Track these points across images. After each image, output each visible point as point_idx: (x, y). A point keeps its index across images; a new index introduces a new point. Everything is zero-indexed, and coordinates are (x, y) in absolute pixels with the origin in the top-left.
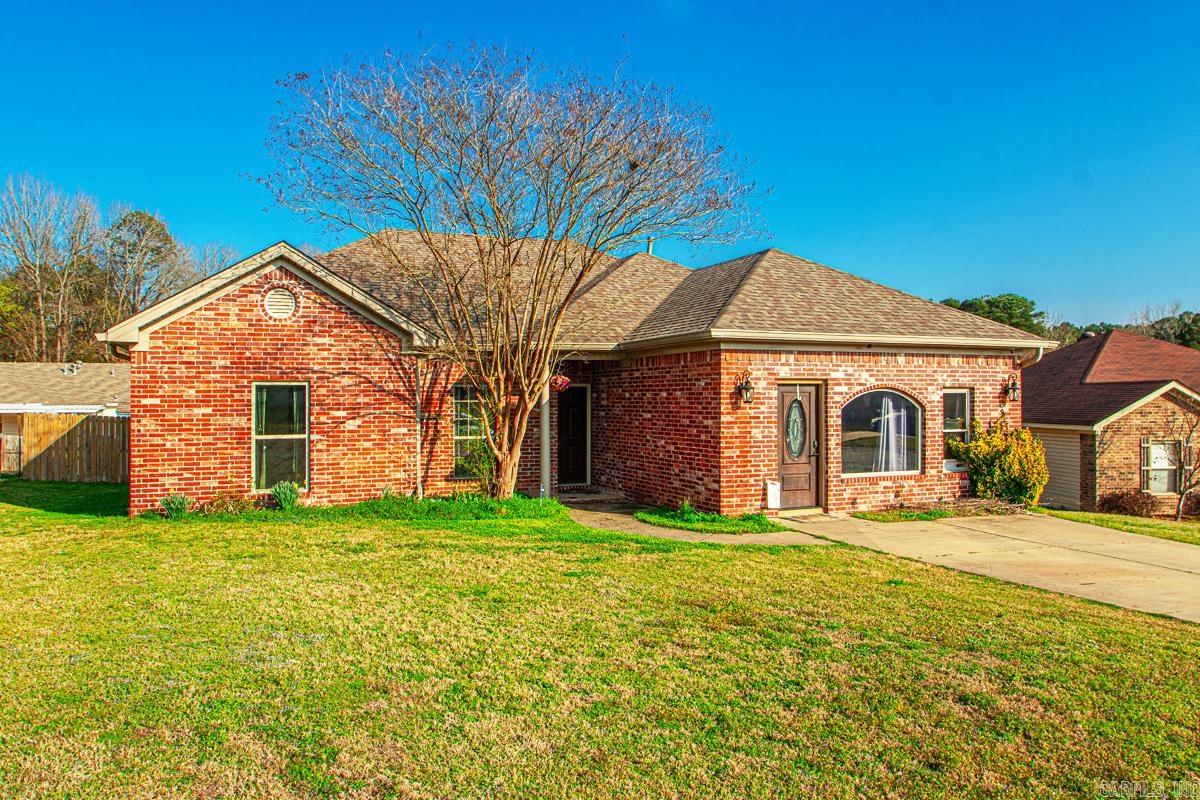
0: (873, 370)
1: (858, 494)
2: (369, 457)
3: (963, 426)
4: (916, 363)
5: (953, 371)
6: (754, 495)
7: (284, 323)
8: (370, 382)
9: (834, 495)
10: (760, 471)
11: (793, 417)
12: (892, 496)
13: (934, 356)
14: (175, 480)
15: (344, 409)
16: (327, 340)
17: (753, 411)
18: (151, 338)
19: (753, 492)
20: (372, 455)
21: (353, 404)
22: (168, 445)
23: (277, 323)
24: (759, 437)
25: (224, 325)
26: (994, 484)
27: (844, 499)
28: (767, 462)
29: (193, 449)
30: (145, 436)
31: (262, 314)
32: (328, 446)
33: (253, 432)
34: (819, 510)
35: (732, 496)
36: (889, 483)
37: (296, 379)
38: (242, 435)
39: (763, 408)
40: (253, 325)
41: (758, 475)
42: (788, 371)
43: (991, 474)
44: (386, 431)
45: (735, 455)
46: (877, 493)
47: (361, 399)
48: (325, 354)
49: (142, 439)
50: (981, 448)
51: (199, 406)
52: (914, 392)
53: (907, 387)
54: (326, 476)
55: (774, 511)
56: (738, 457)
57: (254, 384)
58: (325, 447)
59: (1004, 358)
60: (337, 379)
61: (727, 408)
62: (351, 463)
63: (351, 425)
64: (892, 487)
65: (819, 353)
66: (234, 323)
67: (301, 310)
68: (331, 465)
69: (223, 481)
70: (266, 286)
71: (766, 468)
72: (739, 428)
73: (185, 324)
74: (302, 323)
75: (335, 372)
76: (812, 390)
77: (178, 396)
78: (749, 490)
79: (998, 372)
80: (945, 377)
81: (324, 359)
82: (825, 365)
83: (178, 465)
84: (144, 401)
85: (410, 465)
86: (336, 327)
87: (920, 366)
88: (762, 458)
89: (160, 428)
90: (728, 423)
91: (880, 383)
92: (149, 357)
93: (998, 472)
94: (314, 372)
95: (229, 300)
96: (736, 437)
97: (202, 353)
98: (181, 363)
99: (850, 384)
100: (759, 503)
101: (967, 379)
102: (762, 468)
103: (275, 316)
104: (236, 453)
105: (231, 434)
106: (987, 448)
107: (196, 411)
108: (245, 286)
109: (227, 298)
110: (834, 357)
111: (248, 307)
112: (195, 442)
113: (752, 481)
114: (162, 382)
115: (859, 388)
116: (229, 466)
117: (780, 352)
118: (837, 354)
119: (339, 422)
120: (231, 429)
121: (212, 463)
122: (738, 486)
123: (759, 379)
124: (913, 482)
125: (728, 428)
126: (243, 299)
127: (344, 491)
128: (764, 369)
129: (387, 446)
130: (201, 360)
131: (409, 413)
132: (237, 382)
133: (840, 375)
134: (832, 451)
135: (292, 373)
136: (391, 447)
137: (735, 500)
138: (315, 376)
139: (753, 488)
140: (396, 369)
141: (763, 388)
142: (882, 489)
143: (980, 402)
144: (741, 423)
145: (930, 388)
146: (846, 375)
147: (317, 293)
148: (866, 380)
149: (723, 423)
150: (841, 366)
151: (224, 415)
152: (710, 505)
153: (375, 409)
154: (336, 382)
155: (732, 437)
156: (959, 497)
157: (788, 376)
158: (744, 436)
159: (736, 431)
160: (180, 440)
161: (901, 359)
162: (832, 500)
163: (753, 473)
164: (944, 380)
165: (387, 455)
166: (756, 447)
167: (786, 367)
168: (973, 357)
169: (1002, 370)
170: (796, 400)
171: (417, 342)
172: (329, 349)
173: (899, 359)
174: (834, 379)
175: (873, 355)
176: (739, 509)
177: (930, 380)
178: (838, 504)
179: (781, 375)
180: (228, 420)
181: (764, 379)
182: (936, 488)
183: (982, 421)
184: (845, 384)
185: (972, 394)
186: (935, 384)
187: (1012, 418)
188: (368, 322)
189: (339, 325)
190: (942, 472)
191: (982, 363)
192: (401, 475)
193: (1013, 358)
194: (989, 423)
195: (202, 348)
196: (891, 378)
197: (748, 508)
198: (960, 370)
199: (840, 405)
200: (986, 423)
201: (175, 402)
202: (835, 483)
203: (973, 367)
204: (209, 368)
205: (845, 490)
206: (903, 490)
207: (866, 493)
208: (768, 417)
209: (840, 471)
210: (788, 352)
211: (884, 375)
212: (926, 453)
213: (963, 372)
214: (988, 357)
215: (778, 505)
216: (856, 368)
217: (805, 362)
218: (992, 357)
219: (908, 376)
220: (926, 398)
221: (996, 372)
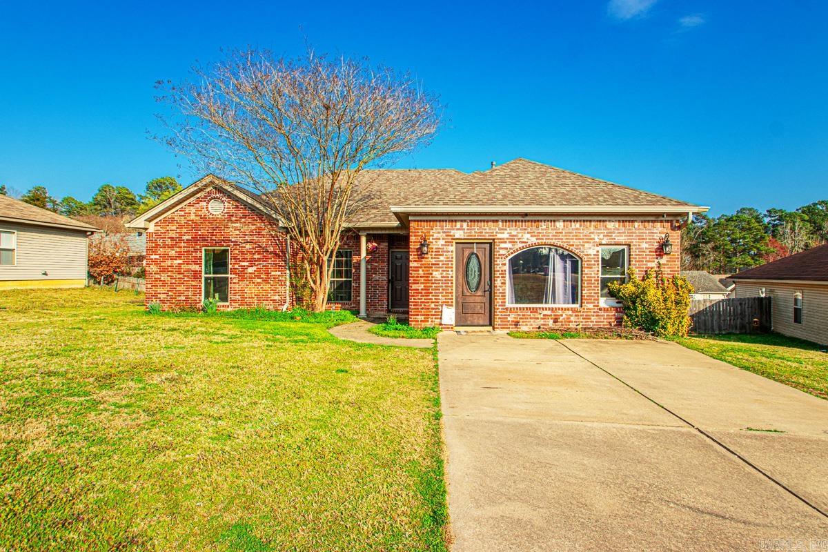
0: (534, 232)
1: (521, 318)
2: (260, 287)
3: (623, 273)
4: (573, 227)
5: (610, 233)
6: (434, 315)
7: (217, 216)
8: (261, 247)
9: (499, 318)
10: (439, 299)
11: (471, 265)
12: (551, 322)
13: (590, 221)
14: (165, 296)
15: (247, 262)
16: (238, 225)
17: (434, 260)
18: (155, 226)
19: (433, 313)
21: (251, 259)
22: (162, 279)
23: (214, 216)
24: (439, 277)
25: (188, 218)
26: (637, 317)
27: (508, 322)
28: (444, 294)
29: (174, 281)
30: (152, 273)
31: (207, 212)
32: (239, 281)
33: (203, 273)
34: (490, 328)
35: (418, 315)
36: (549, 313)
37: (222, 246)
38: (196, 275)
39: (442, 258)
40: (202, 218)
41: (438, 302)
42: (462, 234)
43: (635, 309)
44: (269, 273)
45: (420, 288)
46: (538, 318)
47: (256, 256)
48: (238, 232)
49: (151, 275)
50: (630, 288)
51: (176, 259)
52: (571, 247)
53: (565, 244)
54: (237, 297)
56: (422, 289)
57: (203, 248)
58: (237, 281)
59: (661, 221)
60: (244, 245)
61: (414, 258)
62: (251, 290)
63: (250, 270)
64: (551, 315)
65: (488, 221)
66: (193, 217)
67: (226, 210)
68: (240, 291)
69: (187, 297)
70: (209, 198)
71: (444, 298)
72: (423, 271)
73: (170, 218)
74: (226, 217)
75: (243, 241)
76: (487, 246)
77: (167, 254)
78: (430, 312)
79: (656, 233)
80: (601, 236)
81: (236, 235)
82: (493, 229)
83: (167, 289)
84: (152, 257)
85: (281, 292)
86: (243, 218)
87: (577, 229)
88: (441, 291)
89: (159, 270)
90: (414, 267)
91: (540, 241)
92: (154, 235)
93: (640, 308)
94: (232, 242)
96: (421, 277)
97: (178, 233)
98: (168, 238)
99: (514, 242)
100: (439, 320)
101: (624, 238)
102: (440, 297)
103: (214, 213)
104: (194, 283)
105: (191, 274)
106: (633, 289)
107: (175, 262)
108: (198, 198)
109: (190, 205)
110: (500, 223)
111: (200, 209)
112: (174, 277)
113: (433, 305)
114: (160, 248)
115: (521, 245)
116: (190, 290)
117: (456, 221)
118: (502, 221)
119: (244, 268)
120: (192, 271)
121: (182, 288)
122: (422, 309)
123: (439, 239)
124: (570, 312)
125: (415, 271)
126: (197, 205)
127: (247, 305)
128: (443, 233)
129: (270, 282)
130: (178, 236)
131: (282, 264)
132: (194, 247)
133: (505, 235)
134: (498, 288)
135: (221, 242)
136: (272, 282)
137: (420, 318)
138: (232, 244)
139: (434, 311)
140: (274, 240)
141: (442, 245)
142: (542, 316)
143: (636, 255)
144: (424, 267)
145: (586, 245)
146: (510, 236)
147: (233, 200)
148: (528, 239)
149: (411, 267)
150: (506, 230)
151: (188, 264)
152: (404, 321)
153: (263, 261)
154: (243, 247)
155: (418, 277)
156: (615, 325)
157: (462, 237)
158: (427, 276)
159: (421, 272)
160: (168, 276)
161: (560, 225)
162: (497, 322)
163: (434, 300)
164: (600, 239)
165: (270, 286)
166: (436, 283)
167: (460, 231)
168: (629, 221)
169: (659, 230)
170: (473, 253)
171: (281, 224)
172: (240, 230)
173: (558, 224)
174: (500, 239)
175: (535, 221)
176: (423, 323)
177: (587, 239)
178: (503, 325)
179: (457, 236)
180: (190, 266)
181: (443, 239)
182: (593, 318)
183: (637, 270)
184: (510, 242)
185: (630, 249)
186: (592, 241)
187: (669, 268)
188: (260, 215)
189: (245, 217)
190: (598, 306)
191: (639, 226)
192: (277, 298)
193: (671, 221)
194: (646, 271)
195: (178, 231)
196: (550, 237)
197: (430, 323)
198: (616, 231)
199: (507, 257)
200: (642, 271)
201: (165, 257)
202: (500, 310)
203: (630, 229)
204: (181, 240)
205: (509, 315)
206: (561, 318)
207: (528, 319)
208: (446, 264)
209: (505, 302)
210: (462, 221)
211: (544, 236)
212: (584, 292)
213: (619, 233)
214: (645, 221)
215: (453, 322)
216: (519, 231)
217: (476, 228)
218: (649, 221)
219: (566, 236)
220: (583, 252)
221: (653, 233)
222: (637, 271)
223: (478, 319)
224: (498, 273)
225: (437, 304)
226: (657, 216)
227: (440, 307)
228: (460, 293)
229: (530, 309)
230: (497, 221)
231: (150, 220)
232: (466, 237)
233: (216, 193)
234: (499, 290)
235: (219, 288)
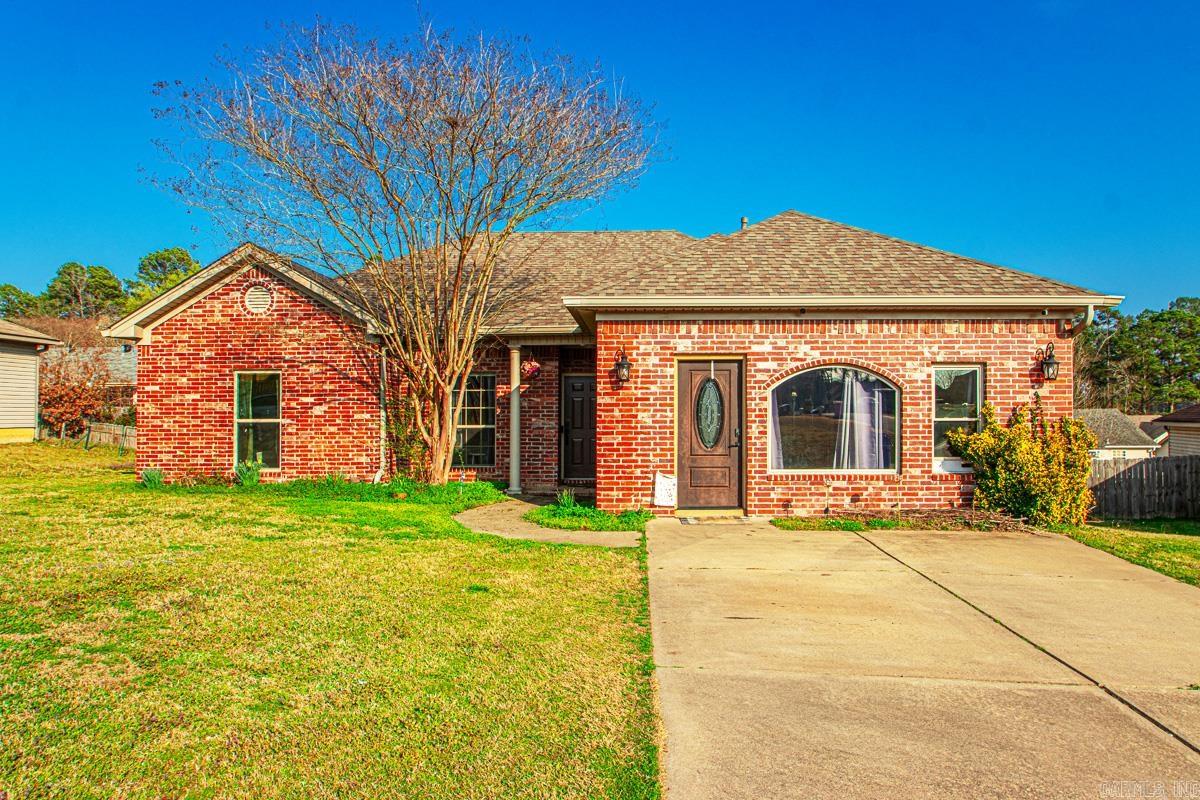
0: (817, 342)
1: (793, 495)
2: (333, 441)
3: (973, 414)
4: (886, 331)
5: (950, 342)
6: (640, 489)
7: (259, 317)
8: (336, 370)
9: (756, 494)
10: (650, 461)
11: (705, 401)
12: (847, 500)
13: (916, 322)
14: (170, 456)
15: (312, 396)
16: (295, 331)
17: (640, 391)
18: (153, 334)
19: (639, 486)
20: (337, 439)
21: (319, 391)
22: (165, 426)
23: (254, 317)
24: (649, 422)
25: (210, 320)
26: (999, 491)
27: (772, 500)
28: (658, 452)
29: (185, 430)
30: (147, 417)
31: (241, 309)
32: (297, 429)
34: (739, 513)
35: (612, 489)
36: (843, 484)
37: (270, 368)
38: (224, 420)
39: (653, 388)
40: (233, 320)
41: (647, 467)
42: (690, 345)
43: (995, 477)
44: (350, 417)
45: (615, 442)
46: (823, 494)
47: (328, 387)
48: (295, 344)
49: (146, 420)
50: (985, 440)
51: (189, 393)
52: (883, 368)
53: (872, 363)
54: (295, 458)
55: (669, 510)
56: (618, 444)
57: (236, 373)
58: (295, 431)
59: (1040, 322)
60: (306, 367)
61: (605, 388)
62: (318, 446)
63: (318, 410)
64: (847, 489)
65: (735, 323)
66: (218, 318)
67: (275, 305)
68: (300, 447)
69: (208, 459)
70: (245, 284)
71: (658, 459)
72: (621, 411)
73: (179, 321)
74: (275, 317)
75: (304, 361)
76: (734, 367)
77: (173, 384)
78: (634, 483)
79: (1032, 342)
80: (935, 348)
81: (293, 349)
82: (744, 337)
83: (174, 443)
84: (147, 388)
85: (372, 450)
86: (305, 319)
87: (892, 336)
88: (652, 446)
89: (159, 411)
90: (605, 405)
91: (826, 358)
92: (151, 350)
93: (1003, 475)
94: (285, 361)
95: (214, 298)
96: (618, 422)
97: (192, 346)
98: (176, 355)
99: (781, 359)
100: (649, 499)
101: (974, 351)
102: (651, 458)
103: (255, 311)
104: (219, 435)
105: (215, 417)
106: (992, 441)
107: (187, 396)
108: (227, 285)
109: (213, 297)
110: (757, 327)
111: (230, 304)
112: (186, 423)
113: (638, 472)
114: (162, 372)
115: (794, 365)
116: (214, 445)
117: (678, 323)
118: (761, 322)
119: (306, 407)
120: (216, 413)
121: (199, 443)
122: (620, 478)
123: (649, 354)
124: (881, 484)
125: (607, 411)
126: (225, 297)
127: (312, 473)
128: (656, 343)
129: (351, 431)
130: (192, 352)
131: (372, 399)
132: (220, 371)
133: (766, 348)
134: (753, 440)
135: (266, 362)
136: (355, 432)
137: (614, 494)
138: (286, 365)
139: (639, 481)
140: (359, 357)
141: (654, 365)
142: (831, 490)
143: (996, 381)
144: (623, 405)
145: (909, 364)
147: (288, 289)
148: (805, 354)
149: (600, 405)
150: (767, 337)
151: (209, 401)
152: (588, 500)
153: (339, 395)
154: (304, 370)
155: (612, 422)
156: (960, 506)
157: (690, 351)
158: (628, 419)
159: (617, 413)
160: (174, 422)
161: (862, 328)
162: (753, 500)
163: (639, 463)
164: (933, 353)
165: (351, 439)
166: (644, 433)
167: (686, 341)
168: (984, 322)
169: (1037, 338)
170: (709, 380)
171: (370, 330)
172: (298, 340)
173: (858, 327)
174: (758, 354)
175: (818, 322)
176: (621, 504)
177: (910, 353)
178: (762, 506)
179: (681, 349)
180: (213, 405)
181: (656, 354)
182: (920, 493)
183: (999, 407)
184: (774, 360)
185: (985, 371)
186: (919, 357)
187: (1054, 404)
188: (334, 313)
189: (308, 317)
190: (930, 472)
191: (1001, 330)
192: (364, 459)
193: (1057, 322)
194: (1014, 410)
195: (193, 341)
196: (846, 351)
197: (633, 503)
198: (961, 339)
199: (768, 385)
200: (1007, 410)
201: (170, 388)
202: (757, 480)
203: (985, 336)
204: (197, 359)
205: (773, 489)
206: (865, 493)
207: (805, 495)
208: (661, 399)
209: (765, 466)
210: (689, 322)
211: (835, 348)
212: (904, 447)
213: (967, 342)
214: (1011, 322)
215: (674, 502)
216: (790, 339)
217: (715, 335)
218: (1018, 322)
219: (872, 348)
220: (903, 376)
221: (1025, 342)
222: (997, 410)
223: (718, 497)
224: (753, 414)
225: (645, 469)
226: (1032, 314)
227: (651, 476)
228: (686, 449)
229: (810, 477)
230: (751, 322)
231: (143, 324)
232: (696, 351)
233: (257, 275)
234: (755, 444)
235: (264, 442)
